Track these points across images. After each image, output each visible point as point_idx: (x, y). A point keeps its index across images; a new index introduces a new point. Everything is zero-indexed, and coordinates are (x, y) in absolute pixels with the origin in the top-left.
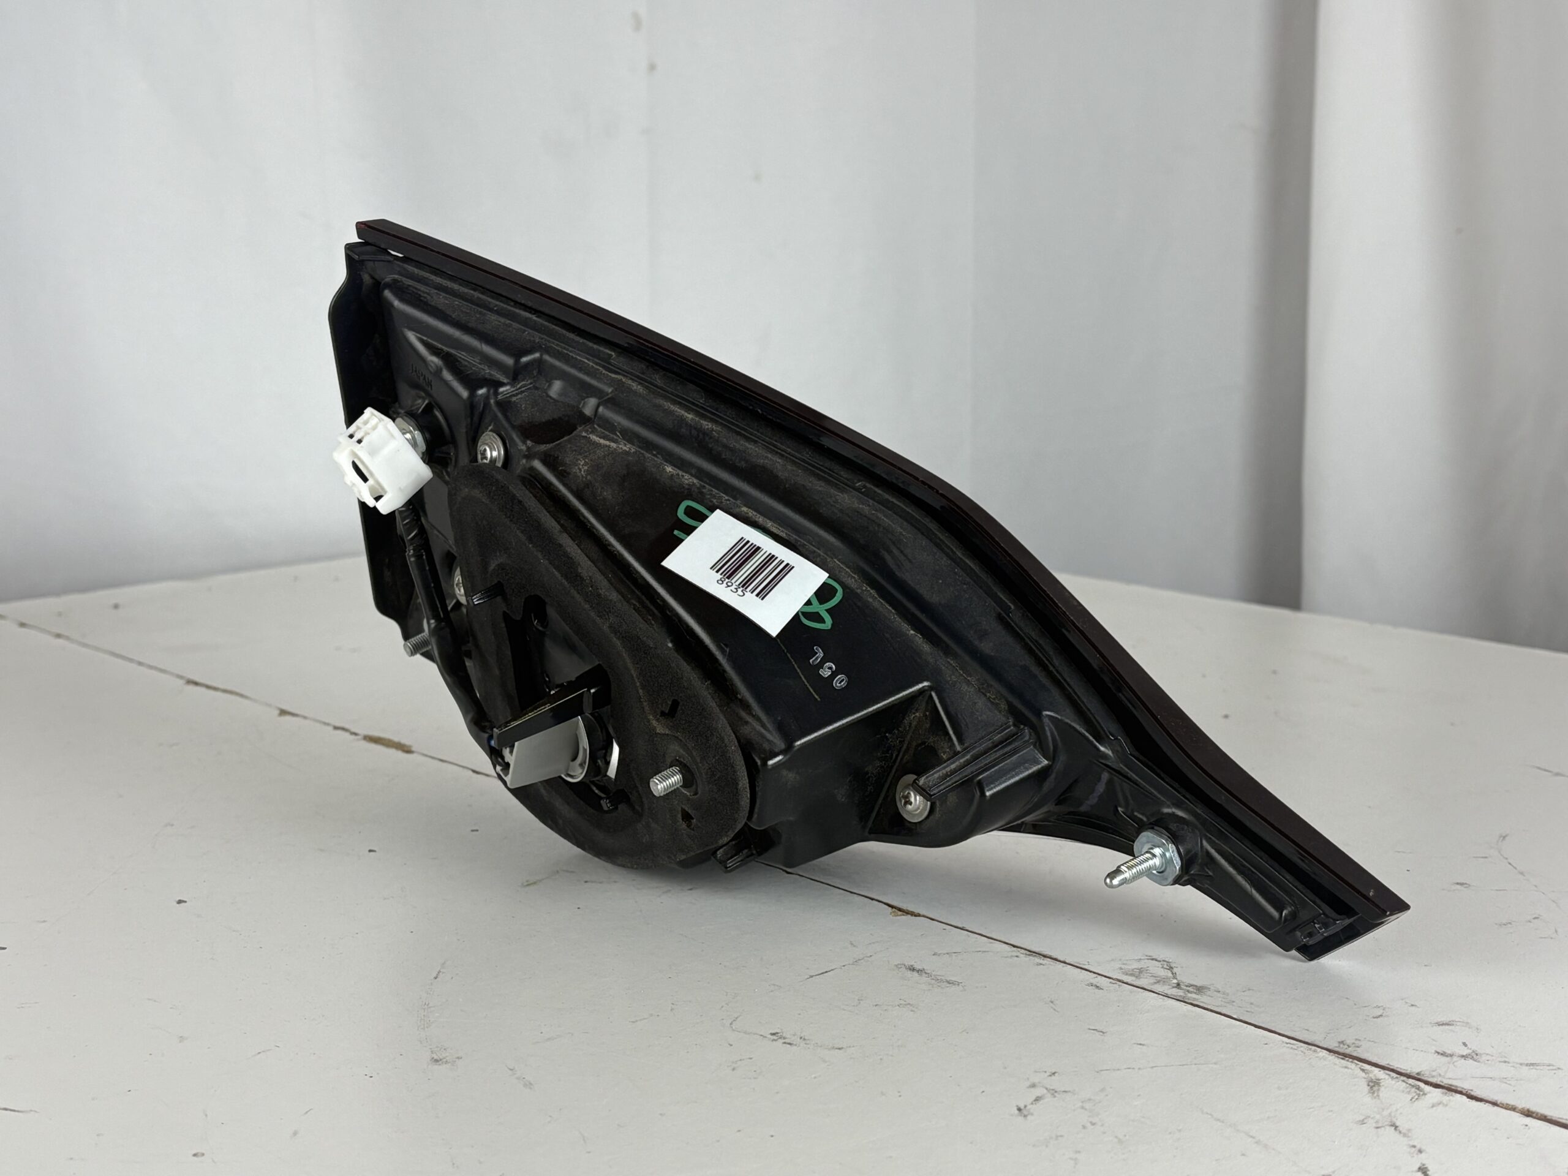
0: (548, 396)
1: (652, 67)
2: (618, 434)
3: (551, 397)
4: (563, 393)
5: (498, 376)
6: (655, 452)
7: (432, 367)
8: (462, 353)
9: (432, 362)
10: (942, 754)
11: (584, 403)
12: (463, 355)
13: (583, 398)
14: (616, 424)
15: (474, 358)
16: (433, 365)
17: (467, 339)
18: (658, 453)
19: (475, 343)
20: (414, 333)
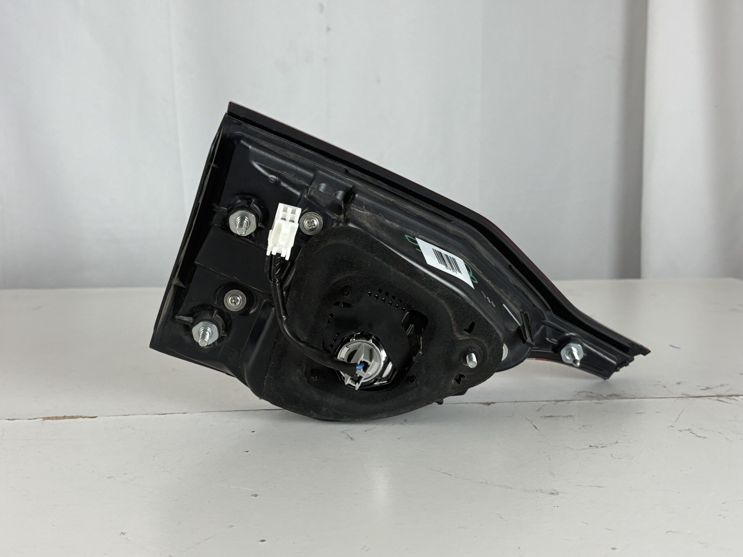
0: (319, 191)
1: (329, 29)
2: (364, 207)
3: (321, 192)
4: (326, 190)
5: (303, 183)
6: (380, 214)
7: (272, 180)
8: (284, 172)
9: (272, 178)
10: (511, 329)
11: (335, 194)
12: (284, 173)
13: (335, 191)
14: (364, 202)
15: (291, 174)
16: (272, 179)
17: (289, 164)
18: (382, 214)
19: (294, 167)
20: (258, 163)
